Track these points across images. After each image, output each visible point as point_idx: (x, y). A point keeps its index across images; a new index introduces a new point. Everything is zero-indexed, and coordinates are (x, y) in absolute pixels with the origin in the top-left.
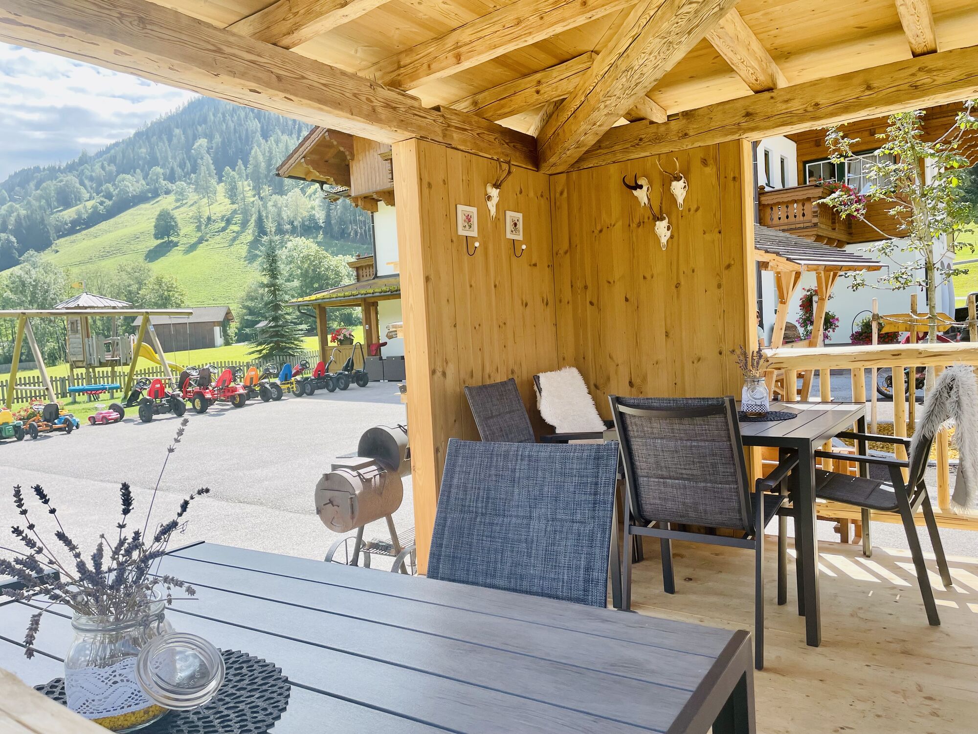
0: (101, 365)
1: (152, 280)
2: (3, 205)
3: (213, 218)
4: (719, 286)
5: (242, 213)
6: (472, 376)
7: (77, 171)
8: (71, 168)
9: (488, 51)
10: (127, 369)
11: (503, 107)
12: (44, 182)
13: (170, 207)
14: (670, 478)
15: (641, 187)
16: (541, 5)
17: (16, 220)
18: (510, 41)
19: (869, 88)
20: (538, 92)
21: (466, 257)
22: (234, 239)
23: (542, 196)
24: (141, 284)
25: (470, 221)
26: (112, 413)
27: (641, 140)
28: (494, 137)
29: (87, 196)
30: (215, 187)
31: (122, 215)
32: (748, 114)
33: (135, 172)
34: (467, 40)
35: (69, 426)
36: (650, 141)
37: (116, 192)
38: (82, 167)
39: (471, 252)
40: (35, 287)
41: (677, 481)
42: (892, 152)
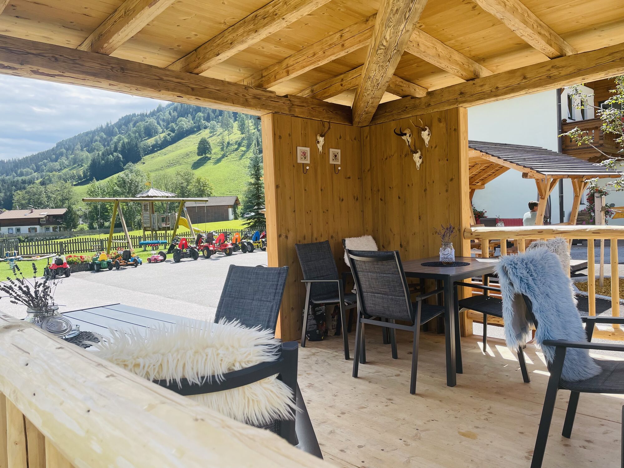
0: (160, 229)
1: (195, 180)
2: (115, 136)
3: (231, 143)
4: (447, 191)
5: (247, 140)
6: (305, 239)
7: (156, 116)
8: (153, 114)
9: (301, 69)
10: (172, 232)
11: (325, 93)
12: (138, 122)
13: (206, 137)
14: (376, 293)
15: (405, 134)
16: (324, 46)
17: (122, 145)
18: (311, 64)
19: (525, 78)
20: (342, 85)
21: (303, 174)
22: (243, 155)
23: (355, 139)
24: (188, 182)
25: (305, 155)
26: (159, 256)
27: (406, 108)
28: (323, 109)
29: (161, 130)
30: (232, 124)
31: (180, 141)
32: (461, 93)
33: (188, 116)
34: (292, 63)
35: (136, 263)
36: (411, 108)
37: (177, 128)
38: (159, 114)
39: (305, 172)
40: (131, 184)
41: (379, 295)
42: (617, 101)
